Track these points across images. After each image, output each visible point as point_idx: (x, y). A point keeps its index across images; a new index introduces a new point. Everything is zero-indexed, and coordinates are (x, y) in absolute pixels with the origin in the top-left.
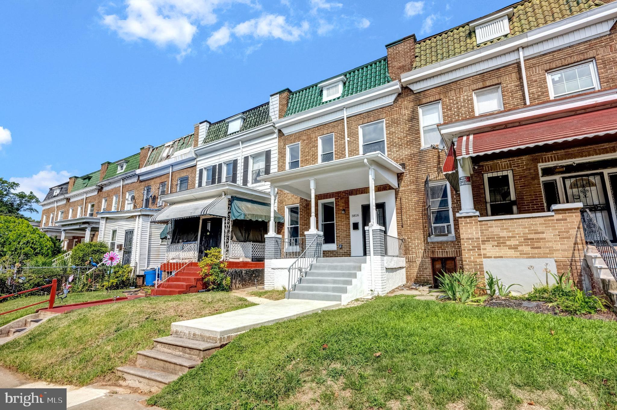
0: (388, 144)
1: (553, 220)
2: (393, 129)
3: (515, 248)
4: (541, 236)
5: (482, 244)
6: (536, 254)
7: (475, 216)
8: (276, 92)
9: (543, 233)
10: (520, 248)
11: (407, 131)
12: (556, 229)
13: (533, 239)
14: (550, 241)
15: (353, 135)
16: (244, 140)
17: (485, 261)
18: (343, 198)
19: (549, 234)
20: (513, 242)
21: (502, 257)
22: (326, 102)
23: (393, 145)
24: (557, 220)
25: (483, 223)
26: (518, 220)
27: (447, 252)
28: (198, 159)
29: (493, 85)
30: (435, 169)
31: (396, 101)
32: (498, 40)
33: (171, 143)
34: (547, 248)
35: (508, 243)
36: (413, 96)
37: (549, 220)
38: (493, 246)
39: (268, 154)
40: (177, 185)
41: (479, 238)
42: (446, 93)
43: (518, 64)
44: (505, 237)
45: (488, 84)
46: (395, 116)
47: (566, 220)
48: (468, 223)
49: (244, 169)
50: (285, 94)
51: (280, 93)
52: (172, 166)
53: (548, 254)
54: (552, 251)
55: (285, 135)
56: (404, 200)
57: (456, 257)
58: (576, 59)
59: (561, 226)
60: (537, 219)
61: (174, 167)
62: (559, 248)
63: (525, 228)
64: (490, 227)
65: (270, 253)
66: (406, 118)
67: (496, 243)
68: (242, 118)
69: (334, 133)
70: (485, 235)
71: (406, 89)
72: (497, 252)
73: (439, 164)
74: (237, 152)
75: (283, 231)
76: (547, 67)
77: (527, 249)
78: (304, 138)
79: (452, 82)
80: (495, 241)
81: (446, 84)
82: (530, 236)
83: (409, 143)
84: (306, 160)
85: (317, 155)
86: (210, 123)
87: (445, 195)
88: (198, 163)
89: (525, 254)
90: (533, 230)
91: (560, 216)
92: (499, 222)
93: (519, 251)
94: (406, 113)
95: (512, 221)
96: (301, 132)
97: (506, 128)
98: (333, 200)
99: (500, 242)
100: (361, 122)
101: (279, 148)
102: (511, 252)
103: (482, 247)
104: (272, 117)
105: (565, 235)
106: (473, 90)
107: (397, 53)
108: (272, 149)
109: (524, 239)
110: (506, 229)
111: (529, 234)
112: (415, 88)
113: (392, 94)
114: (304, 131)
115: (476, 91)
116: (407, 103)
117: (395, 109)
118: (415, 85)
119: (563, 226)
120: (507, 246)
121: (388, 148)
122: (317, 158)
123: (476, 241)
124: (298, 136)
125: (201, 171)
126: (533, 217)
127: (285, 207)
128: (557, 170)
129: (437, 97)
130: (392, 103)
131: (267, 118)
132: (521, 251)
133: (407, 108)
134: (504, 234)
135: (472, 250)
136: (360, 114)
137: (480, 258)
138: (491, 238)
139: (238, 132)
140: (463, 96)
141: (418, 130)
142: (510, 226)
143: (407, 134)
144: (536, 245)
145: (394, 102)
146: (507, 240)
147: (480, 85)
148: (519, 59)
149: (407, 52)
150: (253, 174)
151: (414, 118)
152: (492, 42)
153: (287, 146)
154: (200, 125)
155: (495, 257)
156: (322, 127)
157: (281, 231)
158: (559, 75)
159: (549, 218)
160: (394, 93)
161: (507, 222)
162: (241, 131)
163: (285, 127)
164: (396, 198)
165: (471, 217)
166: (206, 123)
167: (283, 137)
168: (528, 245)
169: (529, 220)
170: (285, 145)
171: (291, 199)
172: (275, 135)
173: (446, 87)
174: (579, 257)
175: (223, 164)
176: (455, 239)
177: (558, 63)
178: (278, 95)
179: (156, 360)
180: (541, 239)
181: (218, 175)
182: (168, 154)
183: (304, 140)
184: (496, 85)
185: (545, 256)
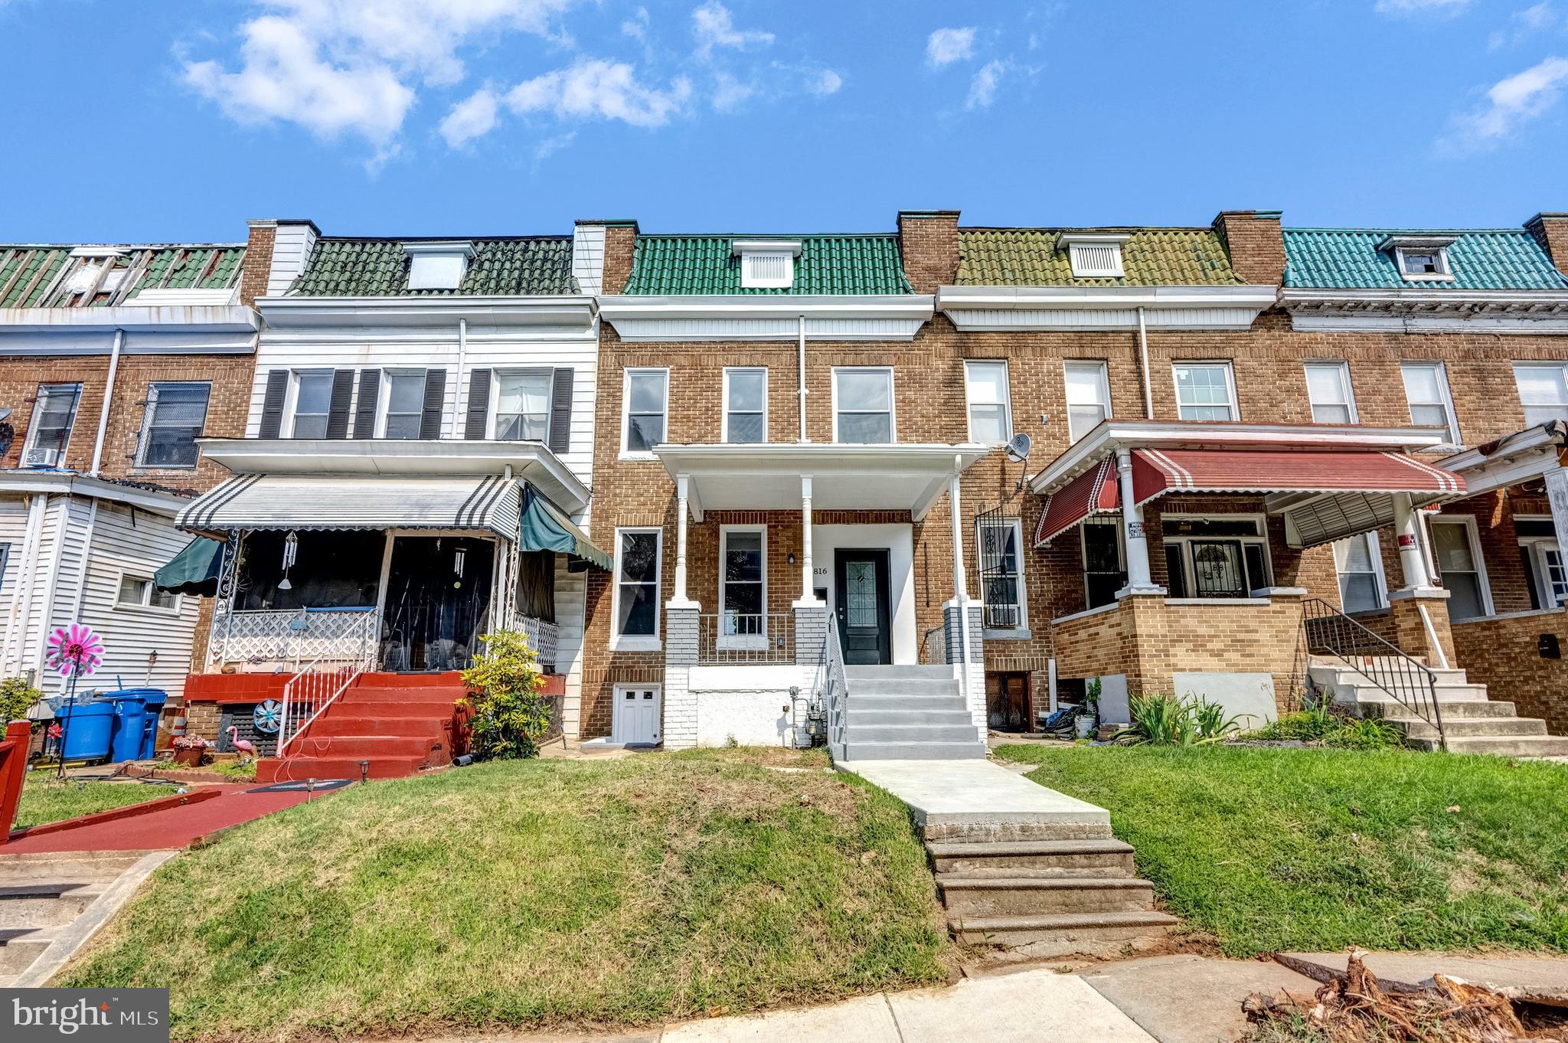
0: (899, 423)
1: (1268, 612)
2: (911, 394)
3: (1218, 654)
4: (1254, 636)
5: (1172, 646)
6: (1248, 665)
7: (1160, 596)
8: (597, 219)
9: (1257, 632)
10: (1226, 655)
11: (941, 405)
12: (1273, 627)
13: (1243, 641)
14: (1266, 646)
15: (820, 384)
16: (476, 321)
17: (1177, 677)
18: (789, 527)
19: (1264, 635)
20: (1215, 645)
21: (1200, 670)
22: (752, 290)
23: (910, 427)
24: (1274, 612)
25: (1172, 608)
26: (1222, 609)
27: (1015, 661)
28: (263, 337)
29: (1095, 359)
30: (996, 493)
31: (919, 336)
32: (1108, 281)
33: (111, 251)
34: (1262, 655)
35: (1210, 646)
36: (953, 337)
37: (1264, 612)
38: (1187, 651)
39: (563, 380)
40: (145, 404)
41: (1166, 636)
42: (1018, 349)
43: (1135, 335)
44: (1204, 636)
45: (1088, 353)
46: (918, 368)
47: (1284, 612)
48: (1148, 607)
49: (471, 403)
50: (626, 233)
51: (610, 224)
52: (124, 333)
53: (1263, 665)
54: (1269, 661)
55: (623, 340)
56: (931, 549)
57: (1030, 672)
58: (1210, 353)
59: (1279, 622)
60: (1249, 608)
61: (130, 339)
62: (1276, 657)
63: (1233, 621)
64: (1182, 617)
65: (684, 651)
66: (939, 376)
67: (1191, 645)
68: (464, 252)
69: (766, 369)
70: (1175, 631)
71: (939, 320)
72: (1193, 661)
73: (1003, 485)
74: (442, 349)
75: (606, 593)
76: (1174, 353)
77: (1234, 656)
78: (684, 361)
79: (1028, 332)
80: (1191, 641)
81: (1018, 332)
82: (1240, 636)
83: (944, 431)
84: (688, 417)
85: (719, 413)
86: (317, 232)
87: (1010, 547)
88: (263, 350)
89: (1233, 665)
90: (1242, 626)
91: (1277, 607)
92: (1195, 609)
93: (1224, 660)
94: (941, 366)
95: (1214, 609)
96: (673, 343)
97: (1201, 450)
98: (762, 528)
99: (1198, 644)
100: (838, 359)
101: (601, 370)
102: (1213, 662)
103: (1172, 651)
104: (582, 283)
105: (1284, 636)
106: (1065, 358)
107: (922, 236)
108: (577, 368)
109: (1232, 641)
110: (1206, 622)
111: (1238, 631)
112: (962, 321)
113: (912, 319)
114: (681, 343)
115: (1068, 361)
116: (940, 345)
117: (916, 352)
118: (961, 314)
119: (1280, 622)
120: (1207, 651)
121: (899, 431)
122: (719, 420)
123: (1161, 641)
124: (661, 352)
125: (278, 380)
126: (1243, 605)
127: (617, 530)
128: (1181, 528)
129: (1001, 352)
130: (912, 339)
131: (562, 280)
132: (1227, 660)
133: (941, 357)
134: (1203, 630)
135: (1155, 656)
136: (836, 342)
137: (1169, 671)
138: (1183, 636)
139: (452, 291)
140: (1048, 364)
141: (964, 408)
142: (1211, 617)
143: (941, 412)
144: (1248, 650)
145: (916, 337)
146: (1208, 641)
147: (1075, 352)
148: (1139, 326)
149: (945, 243)
150: (499, 424)
151: (954, 382)
152: (1097, 281)
153: (626, 369)
154: (281, 230)
155: (1190, 670)
156: (735, 345)
157: (600, 594)
158: (1186, 372)
159: (1264, 608)
160: (919, 319)
161: (1207, 609)
162: (462, 292)
163: (625, 320)
164: (915, 543)
165: (1153, 596)
166: (307, 228)
167: (614, 344)
168: (1237, 651)
169: (1238, 609)
170: (621, 366)
171: (637, 511)
172: (591, 333)
173: (1019, 338)
174: (1302, 671)
175: (382, 372)
176: (1030, 637)
177: (1188, 352)
178: (603, 229)
179: (1029, 892)
180: (1256, 641)
181: (360, 404)
182: (97, 286)
183: (682, 367)
184: (1100, 359)
185: (1258, 670)
